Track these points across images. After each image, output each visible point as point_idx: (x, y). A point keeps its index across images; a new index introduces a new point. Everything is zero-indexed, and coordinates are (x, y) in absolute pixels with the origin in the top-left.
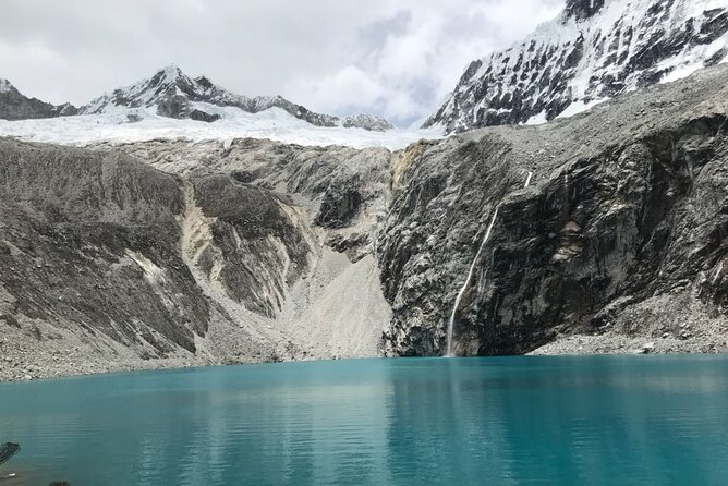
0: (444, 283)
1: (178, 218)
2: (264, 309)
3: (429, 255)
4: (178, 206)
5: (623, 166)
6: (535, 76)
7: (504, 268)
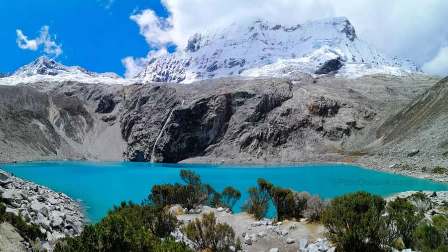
0: (149, 135)
1: (48, 108)
2: (78, 141)
3: (143, 124)
4: (48, 104)
5: (217, 102)
6: (174, 67)
7: (174, 132)
